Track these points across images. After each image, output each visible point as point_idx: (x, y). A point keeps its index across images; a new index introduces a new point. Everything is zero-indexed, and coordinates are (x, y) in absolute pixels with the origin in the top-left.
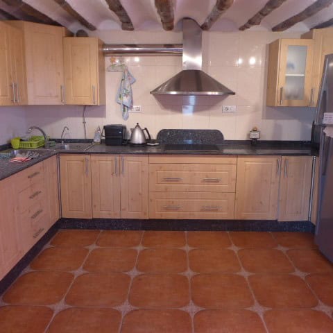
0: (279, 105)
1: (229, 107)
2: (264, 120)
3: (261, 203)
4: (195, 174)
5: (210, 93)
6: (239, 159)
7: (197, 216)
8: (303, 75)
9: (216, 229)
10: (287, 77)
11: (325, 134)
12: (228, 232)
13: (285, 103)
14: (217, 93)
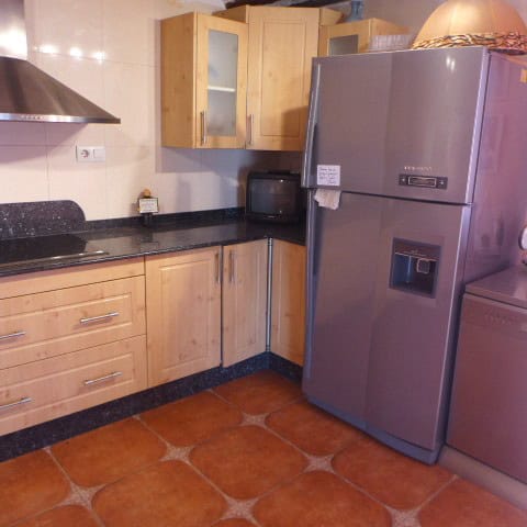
0: (198, 146)
1: (90, 149)
2: (159, 175)
3: (194, 342)
4: (57, 314)
5: (53, 118)
6: (148, 263)
7: (71, 404)
8: (232, 90)
9: (110, 420)
10: (211, 93)
11: (317, 203)
12: (137, 417)
13: (208, 143)
14: (68, 119)
